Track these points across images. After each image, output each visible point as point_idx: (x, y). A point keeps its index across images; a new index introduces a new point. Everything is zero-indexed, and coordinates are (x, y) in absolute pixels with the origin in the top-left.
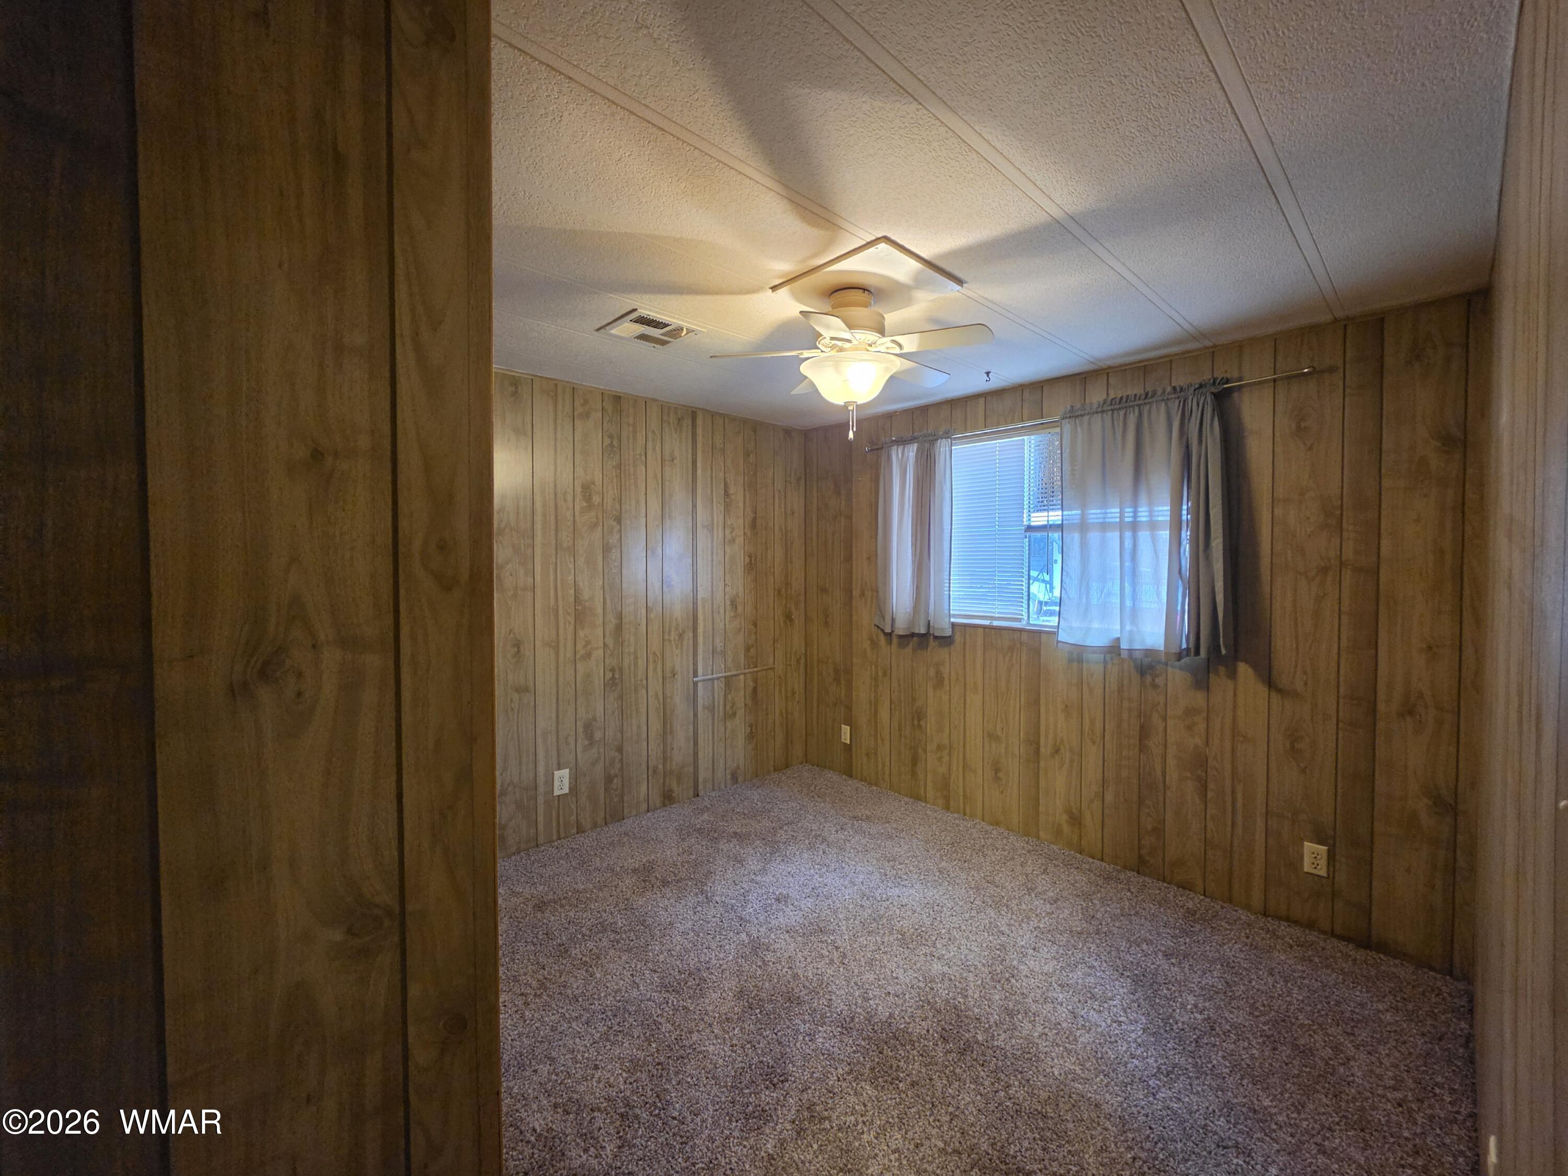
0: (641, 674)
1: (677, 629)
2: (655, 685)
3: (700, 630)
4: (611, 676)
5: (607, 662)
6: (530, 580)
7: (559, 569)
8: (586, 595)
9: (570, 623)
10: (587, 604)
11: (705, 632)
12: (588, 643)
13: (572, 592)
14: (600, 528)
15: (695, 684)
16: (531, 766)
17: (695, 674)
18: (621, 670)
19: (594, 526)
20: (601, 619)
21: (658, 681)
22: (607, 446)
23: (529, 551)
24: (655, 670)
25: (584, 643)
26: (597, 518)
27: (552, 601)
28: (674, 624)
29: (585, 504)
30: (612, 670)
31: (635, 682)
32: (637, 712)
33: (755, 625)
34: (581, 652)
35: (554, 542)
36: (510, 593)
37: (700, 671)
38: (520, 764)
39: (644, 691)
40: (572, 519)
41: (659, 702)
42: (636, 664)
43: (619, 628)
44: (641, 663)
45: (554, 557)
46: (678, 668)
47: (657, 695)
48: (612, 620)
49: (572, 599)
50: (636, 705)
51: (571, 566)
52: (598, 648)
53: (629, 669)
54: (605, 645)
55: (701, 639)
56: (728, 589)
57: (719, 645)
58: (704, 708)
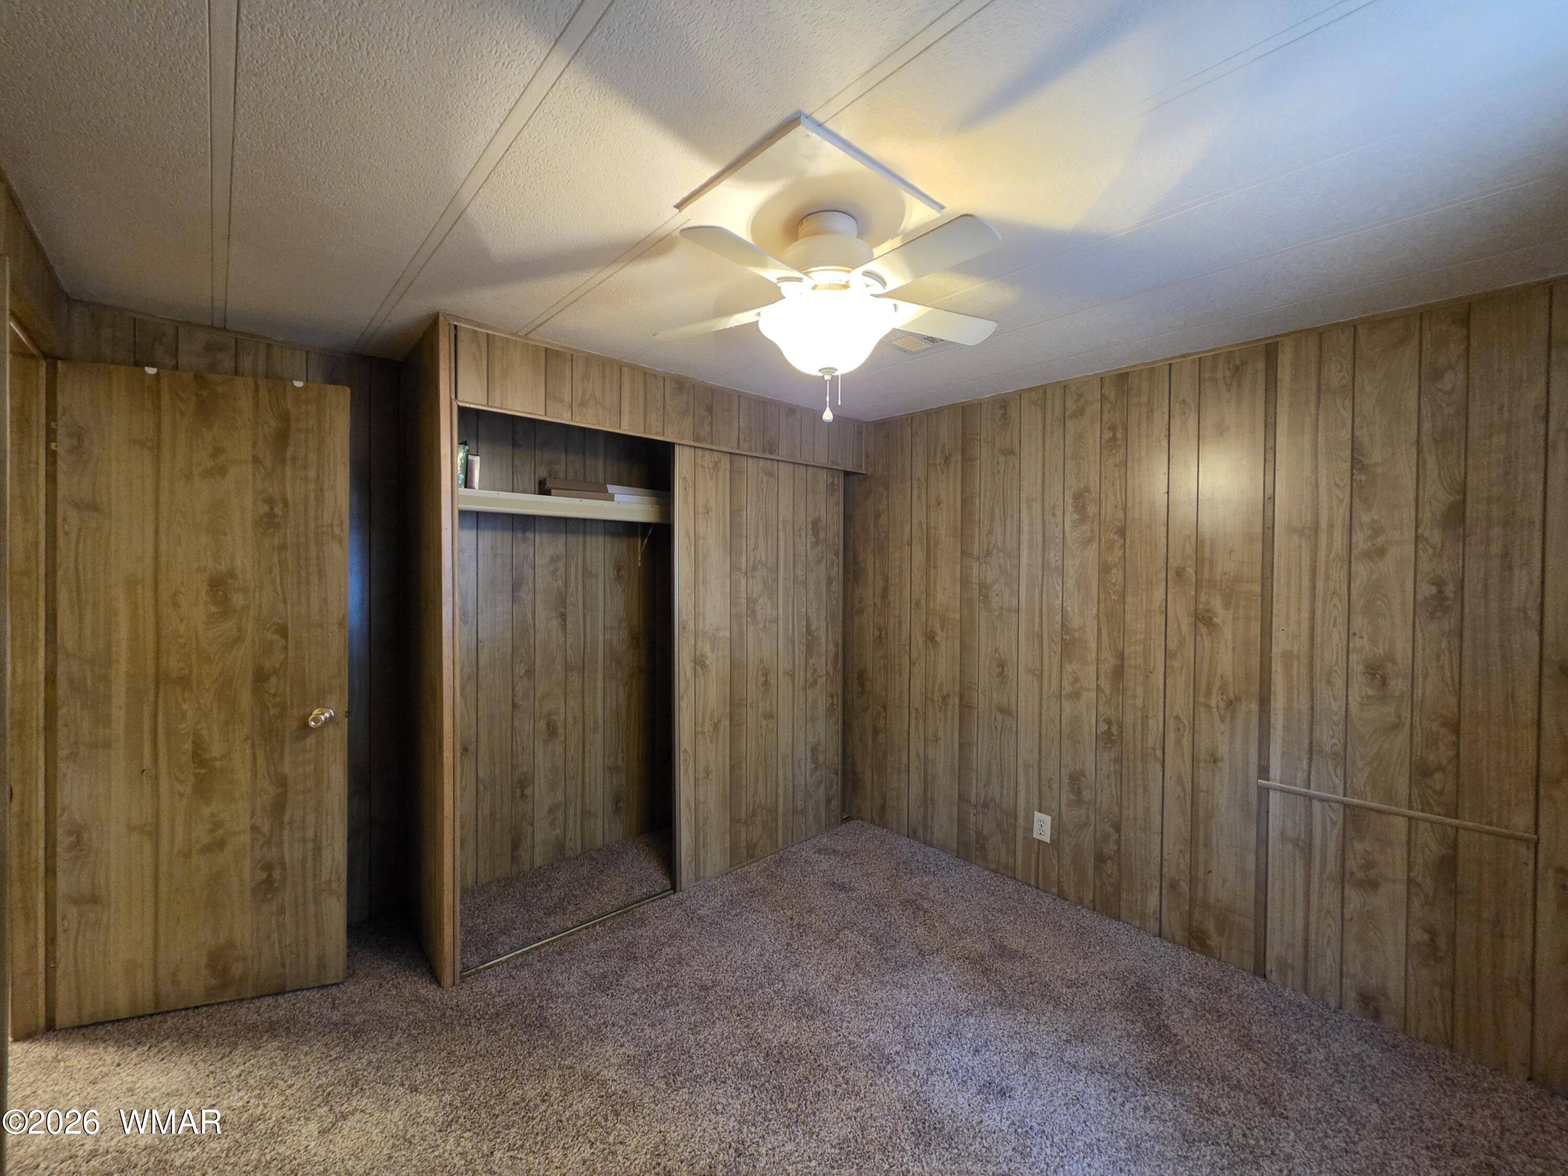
0: (1153, 737)
1: (1223, 689)
2: (1178, 764)
3: (1278, 703)
4: (1106, 728)
5: (1101, 708)
6: (1015, 602)
7: (1045, 591)
8: (1075, 623)
9: (1055, 653)
10: (1077, 635)
11: (1289, 709)
12: (1076, 680)
13: (1059, 618)
14: (1096, 544)
15: (1264, 793)
16: (1012, 794)
17: (1264, 771)
18: (1121, 726)
19: (1088, 542)
20: (1094, 656)
21: (1184, 761)
22: (1107, 442)
23: (1015, 573)
24: (1178, 742)
25: (1071, 679)
26: (1092, 531)
27: (1037, 627)
28: (1217, 683)
29: (1077, 517)
30: (1108, 722)
31: (1142, 748)
32: (1146, 789)
33: (1455, 728)
34: (1068, 689)
35: (1040, 561)
36: (997, 613)
37: (1275, 769)
38: (1002, 787)
39: (1159, 767)
40: (1061, 536)
41: (1184, 790)
42: (1144, 725)
43: (1119, 672)
44: (1155, 725)
45: (1040, 577)
46: (1223, 751)
47: (1180, 780)
48: (1110, 661)
49: (1058, 627)
50: (1143, 779)
51: (1059, 588)
52: (1089, 690)
53: (1134, 728)
54: (1099, 688)
55: (1278, 720)
56: (1356, 642)
57: (1328, 737)
58: (1283, 837)
